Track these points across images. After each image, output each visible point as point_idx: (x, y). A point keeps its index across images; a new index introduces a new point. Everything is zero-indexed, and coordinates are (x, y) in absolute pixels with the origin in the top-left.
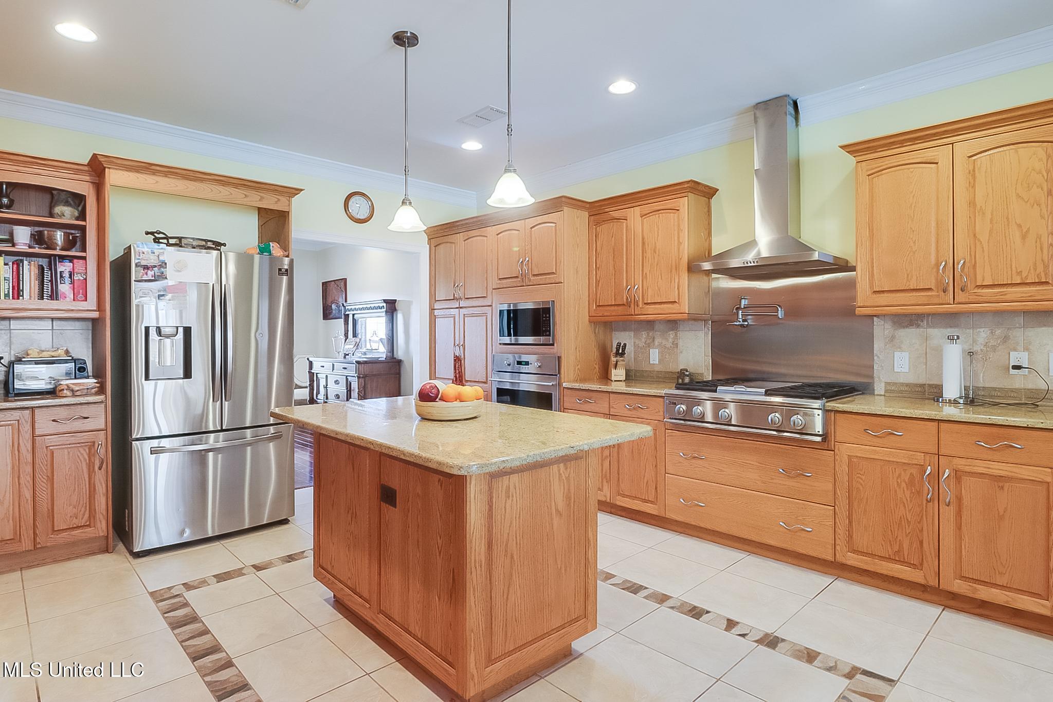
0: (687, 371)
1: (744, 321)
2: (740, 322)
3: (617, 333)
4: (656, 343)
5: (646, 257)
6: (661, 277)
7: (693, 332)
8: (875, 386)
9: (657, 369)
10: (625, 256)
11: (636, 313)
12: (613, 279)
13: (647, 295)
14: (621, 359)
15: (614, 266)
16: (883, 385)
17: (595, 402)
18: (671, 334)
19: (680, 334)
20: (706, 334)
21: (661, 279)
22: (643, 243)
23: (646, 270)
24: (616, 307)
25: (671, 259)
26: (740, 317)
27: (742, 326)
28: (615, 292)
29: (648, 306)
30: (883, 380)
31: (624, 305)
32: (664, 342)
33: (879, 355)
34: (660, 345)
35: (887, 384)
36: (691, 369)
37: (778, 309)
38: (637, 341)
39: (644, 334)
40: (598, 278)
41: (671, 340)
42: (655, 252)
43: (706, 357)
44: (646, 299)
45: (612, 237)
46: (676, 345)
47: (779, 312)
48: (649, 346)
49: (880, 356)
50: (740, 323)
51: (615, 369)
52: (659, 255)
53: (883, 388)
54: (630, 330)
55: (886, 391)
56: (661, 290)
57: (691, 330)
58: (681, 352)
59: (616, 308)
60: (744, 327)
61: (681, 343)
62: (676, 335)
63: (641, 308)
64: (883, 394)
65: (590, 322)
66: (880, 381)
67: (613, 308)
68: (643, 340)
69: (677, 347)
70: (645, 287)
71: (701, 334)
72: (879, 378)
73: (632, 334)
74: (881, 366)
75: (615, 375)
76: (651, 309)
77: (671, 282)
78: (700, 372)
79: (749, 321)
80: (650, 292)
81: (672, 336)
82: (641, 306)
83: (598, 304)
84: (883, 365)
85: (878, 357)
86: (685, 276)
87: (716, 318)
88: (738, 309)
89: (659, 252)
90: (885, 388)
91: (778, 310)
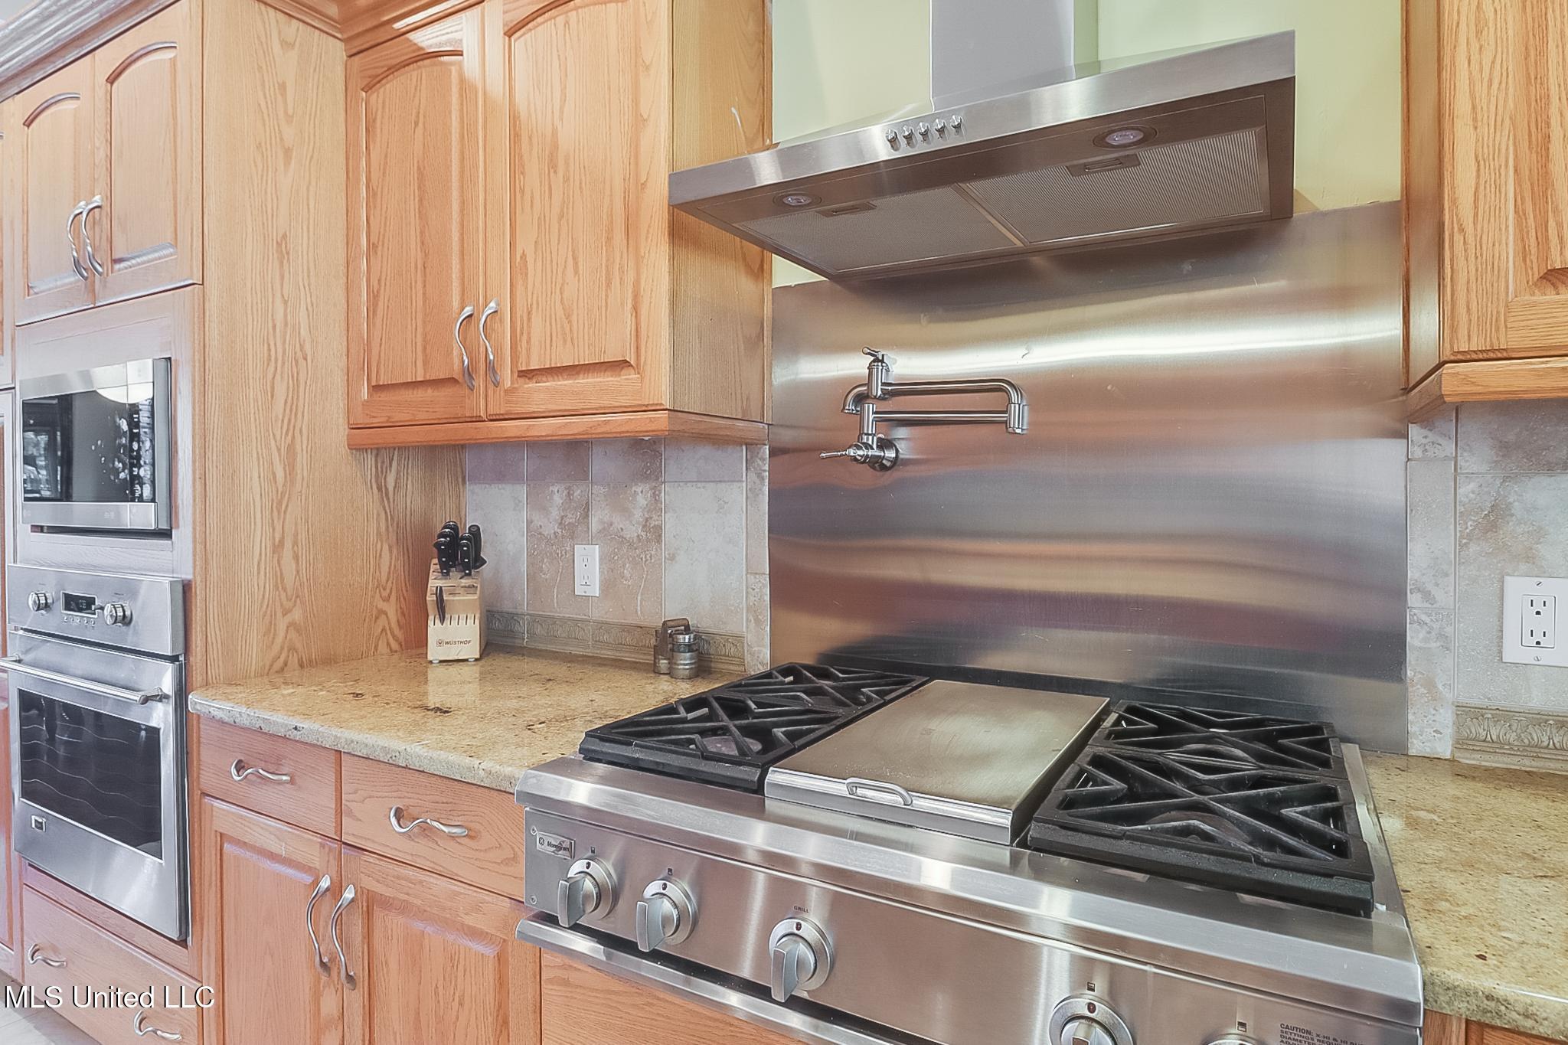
0: (687, 630)
1: (885, 444)
2: (868, 447)
3: (477, 488)
4: (594, 523)
5: (523, 191)
6: (576, 264)
7: (708, 485)
8: (1411, 717)
9: (596, 613)
10: (455, 194)
11: (491, 411)
12: (420, 285)
13: (529, 342)
14: (465, 582)
15: (422, 233)
16: (1446, 717)
17: (292, 782)
18: (641, 495)
19: (670, 493)
20: (752, 494)
21: (576, 272)
22: (516, 137)
23: (525, 244)
24: (430, 391)
25: (608, 192)
26: (870, 427)
27: (876, 464)
28: (425, 335)
29: (532, 385)
30: (1449, 696)
31: (452, 381)
32: (619, 522)
33: (1429, 587)
34: (606, 530)
35: (1466, 712)
36: (700, 620)
37: (1009, 396)
38: (538, 520)
39: (557, 495)
40: (374, 283)
41: (638, 515)
42: (553, 165)
43: (751, 578)
44: (523, 359)
45: (416, 124)
46: (656, 533)
47: (1014, 409)
48: (573, 531)
49: (1438, 594)
50: (870, 453)
51: (442, 620)
52: (566, 180)
53: (1449, 732)
54: (517, 479)
55: (1462, 743)
56: (574, 317)
57: (703, 479)
58: (672, 558)
59: (429, 393)
60: (884, 468)
61: (670, 524)
62: (656, 497)
63: (506, 391)
64: (1448, 756)
65: (356, 447)
66: (1435, 698)
67: (420, 394)
68: (555, 513)
69: (659, 541)
70: (521, 311)
71: (736, 495)
72: (1430, 684)
73: (522, 491)
74: (1442, 636)
75: (440, 643)
76: (540, 395)
77: (608, 285)
78: (730, 628)
79: (901, 446)
80: (538, 329)
81: (642, 501)
82: (508, 384)
83: (374, 383)
84: (1449, 630)
85: (1427, 596)
86: (658, 252)
87: (787, 437)
88: (860, 399)
89: (567, 164)
90: (1458, 731)
91: (1010, 402)
